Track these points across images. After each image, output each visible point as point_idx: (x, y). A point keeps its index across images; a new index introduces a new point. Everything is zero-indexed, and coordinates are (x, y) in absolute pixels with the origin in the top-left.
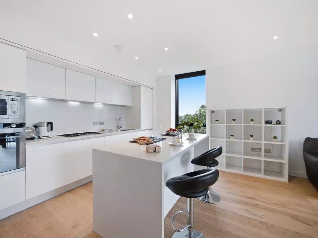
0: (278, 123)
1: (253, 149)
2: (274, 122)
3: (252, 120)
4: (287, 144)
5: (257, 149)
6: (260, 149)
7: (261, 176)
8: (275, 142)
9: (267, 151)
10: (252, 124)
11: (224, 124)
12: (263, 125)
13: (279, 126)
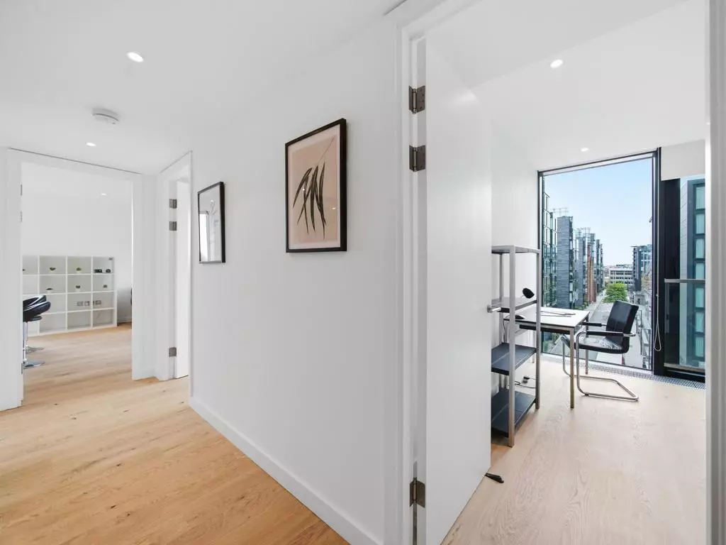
0: (108, 271)
1: (80, 304)
2: (104, 271)
3: (78, 269)
4: (116, 291)
5: (86, 302)
6: (89, 302)
7: (91, 328)
8: (105, 291)
9: (97, 303)
10: (79, 273)
11: (37, 274)
12: (92, 273)
13: (108, 274)
